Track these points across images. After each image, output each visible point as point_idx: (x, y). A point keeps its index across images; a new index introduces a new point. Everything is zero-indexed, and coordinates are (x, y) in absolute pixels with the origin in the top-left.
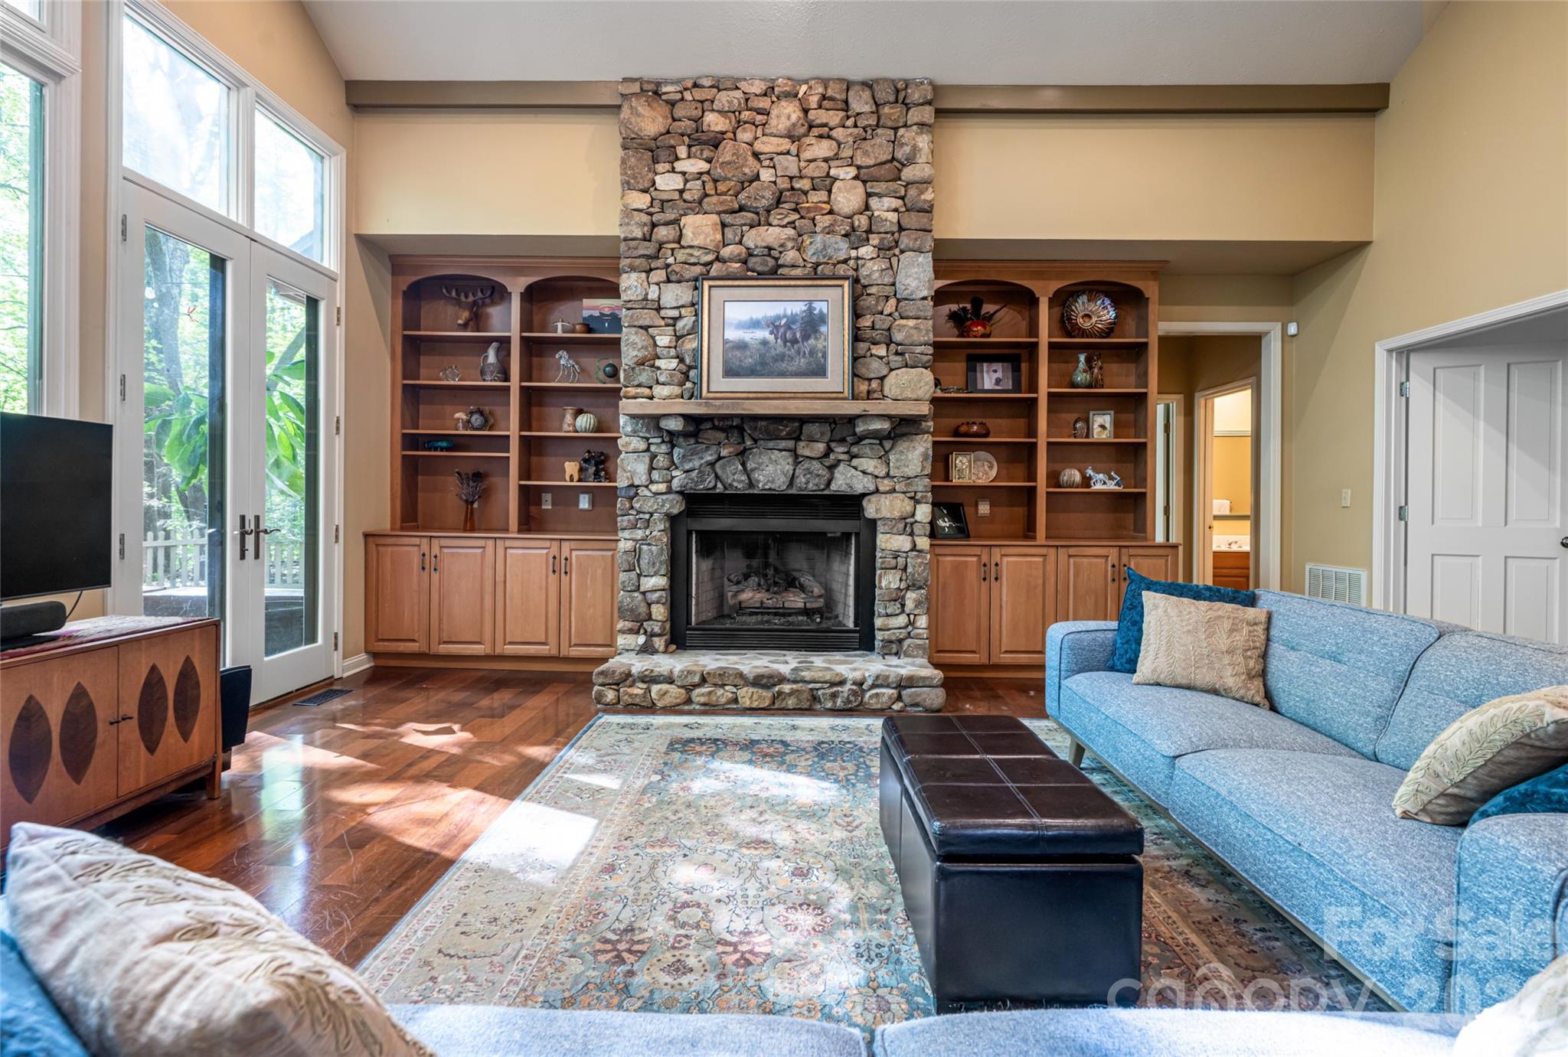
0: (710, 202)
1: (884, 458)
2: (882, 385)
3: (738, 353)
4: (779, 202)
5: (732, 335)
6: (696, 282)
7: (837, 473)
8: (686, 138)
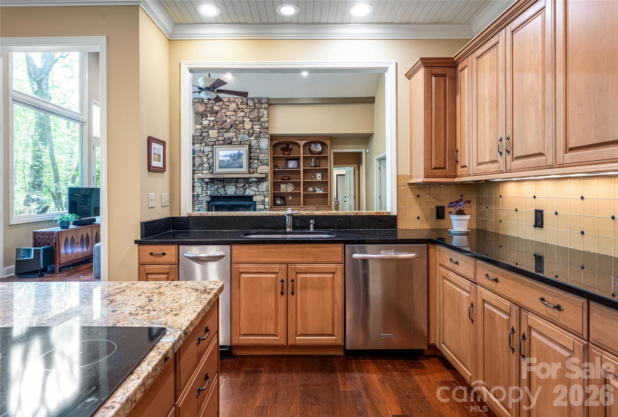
0: (215, 127)
1: (257, 187)
2: (257, 170)
3: (222, 163)
4: (232, 126)
5: (221, 158)
6: (212, 146)
7: (246, 190)
8: (209, 112)
